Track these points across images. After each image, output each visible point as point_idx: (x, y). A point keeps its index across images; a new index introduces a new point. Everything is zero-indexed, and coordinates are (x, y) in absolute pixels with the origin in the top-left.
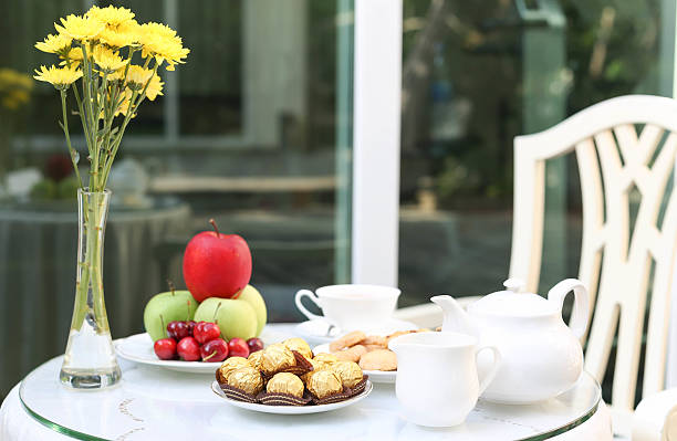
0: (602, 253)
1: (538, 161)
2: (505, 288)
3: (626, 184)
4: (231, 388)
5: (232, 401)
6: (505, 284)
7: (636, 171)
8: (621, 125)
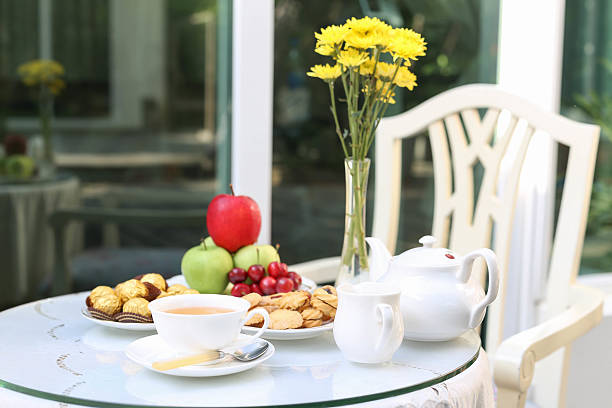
0: (451, 218)
1: (395, 140)
2: (421, 245)
3: (471, 160)
4: (96, 310)
5: (95, 320)
6: (421, 241)
7: (480, 148)
8: (466, 109)
